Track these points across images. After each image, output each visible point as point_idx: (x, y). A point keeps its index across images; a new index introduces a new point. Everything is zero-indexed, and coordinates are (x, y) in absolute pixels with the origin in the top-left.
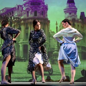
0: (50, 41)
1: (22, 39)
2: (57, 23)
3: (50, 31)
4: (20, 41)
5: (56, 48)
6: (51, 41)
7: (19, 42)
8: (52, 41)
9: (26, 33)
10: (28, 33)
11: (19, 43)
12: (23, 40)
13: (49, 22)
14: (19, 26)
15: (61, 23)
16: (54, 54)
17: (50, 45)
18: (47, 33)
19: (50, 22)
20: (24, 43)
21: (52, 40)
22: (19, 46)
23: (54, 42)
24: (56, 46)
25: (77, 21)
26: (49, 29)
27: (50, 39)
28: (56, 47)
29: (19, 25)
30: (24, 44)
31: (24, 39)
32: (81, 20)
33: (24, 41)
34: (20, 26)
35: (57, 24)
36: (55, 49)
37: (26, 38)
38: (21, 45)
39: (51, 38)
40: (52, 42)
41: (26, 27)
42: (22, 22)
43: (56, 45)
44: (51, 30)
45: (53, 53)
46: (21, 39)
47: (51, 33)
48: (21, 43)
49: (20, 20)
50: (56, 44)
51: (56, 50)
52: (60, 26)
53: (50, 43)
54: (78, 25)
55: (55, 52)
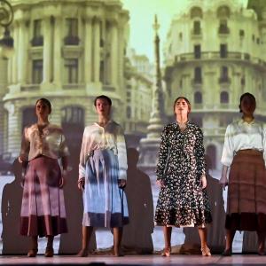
0: (129, 94)
1: (16, 83)
2: (156, 21)
3: (129, 55)
4: (7, 91)
5: (153, 123)
6: (133, 92)
7: (4, 95)
8: (136, 95)
9: (35, 62)
10: (41, 61)
11: (5, 99)
12: (23, 89)
13: (125, 15)
14: (3, 30)
15: (174, 23)
16: (144, 146)
17: (129, 109)
18: (118, 61)
19: (128, 18)
20: (24, 99)
21: (137, 88)
22: (7, 112)
23: (145, 96)
24: (152, 114)
25: (236, 13)
26: (126, 44)
27: (129, 87)
28: (155, 116)
29: (6, 26)
30: (27, 103)
31: (25, 85)
32: (252, 11)
33: (26, 94)
34: (7, 33)
35: (156, 26)
36: (150, 127)
37: (34, 82)
38: (10, 108)
39: (133, 82)
40: (138, 98)
41: (31, 37)
42: (18, 15)
43: (155, 111)
44: (133, 50)
45: (143, 140)
46: (12, 83)
47: (133, 63)
48: (13, 101)
49: (7, 7)
50: (153, 106)
51: (153, 130)
52: (169, 35)
53: (129, 101)
54: (242, 33)
55: (151, 137)
